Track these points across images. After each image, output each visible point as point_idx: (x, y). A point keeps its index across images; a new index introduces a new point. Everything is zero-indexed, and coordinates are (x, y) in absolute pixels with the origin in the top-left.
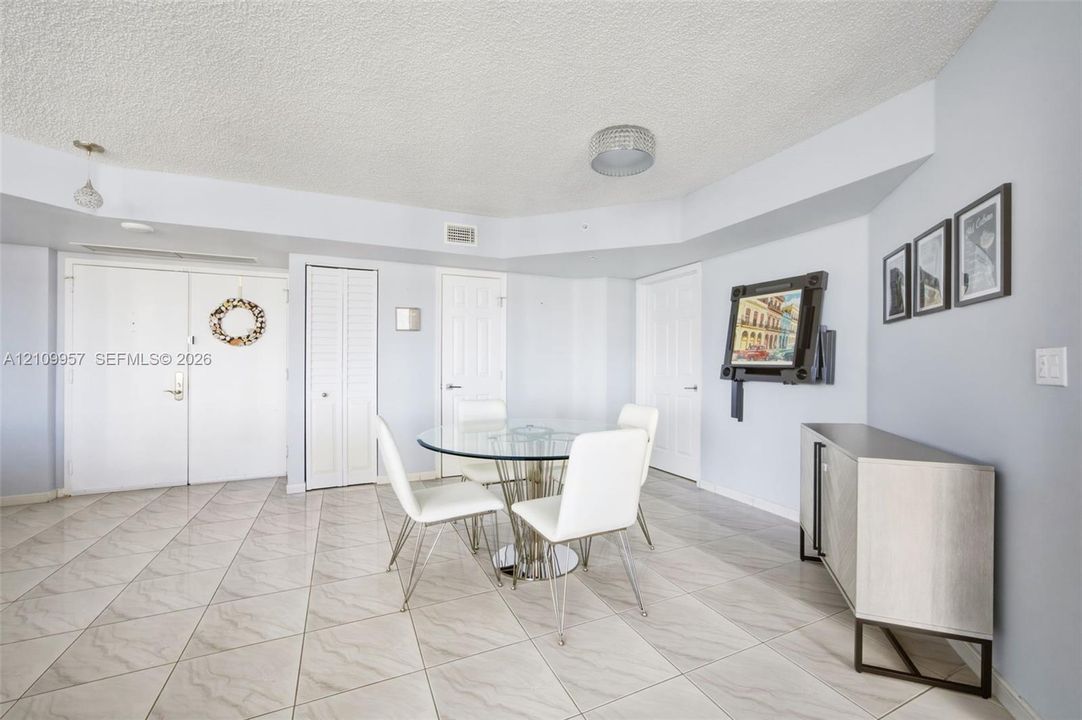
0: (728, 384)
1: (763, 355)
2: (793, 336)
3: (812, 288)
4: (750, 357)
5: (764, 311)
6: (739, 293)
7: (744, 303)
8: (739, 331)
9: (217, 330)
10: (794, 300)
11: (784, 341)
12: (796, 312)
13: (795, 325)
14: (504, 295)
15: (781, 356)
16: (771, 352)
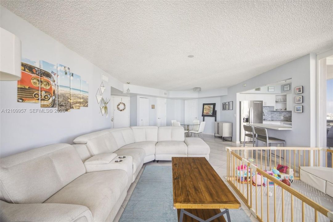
0: (202, 117)
1: (208, 113)
2: (212, 111)
3: (214, 105)
4: (207, 114)
5: (208, 107)
6: (204, 105)
7: (205, 106)
8: (204, 110)
9: (118, 109)
10: (212, 106)
11: (211, 111)
12: (212, 108)
13: (212, 110)
14: (166, 102)
15: (211, 114)
16: (209, 113)
